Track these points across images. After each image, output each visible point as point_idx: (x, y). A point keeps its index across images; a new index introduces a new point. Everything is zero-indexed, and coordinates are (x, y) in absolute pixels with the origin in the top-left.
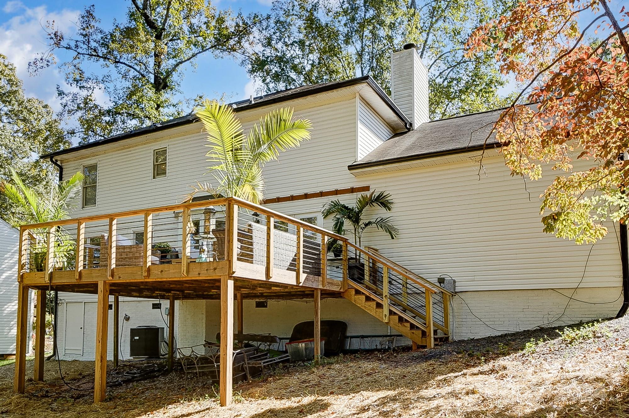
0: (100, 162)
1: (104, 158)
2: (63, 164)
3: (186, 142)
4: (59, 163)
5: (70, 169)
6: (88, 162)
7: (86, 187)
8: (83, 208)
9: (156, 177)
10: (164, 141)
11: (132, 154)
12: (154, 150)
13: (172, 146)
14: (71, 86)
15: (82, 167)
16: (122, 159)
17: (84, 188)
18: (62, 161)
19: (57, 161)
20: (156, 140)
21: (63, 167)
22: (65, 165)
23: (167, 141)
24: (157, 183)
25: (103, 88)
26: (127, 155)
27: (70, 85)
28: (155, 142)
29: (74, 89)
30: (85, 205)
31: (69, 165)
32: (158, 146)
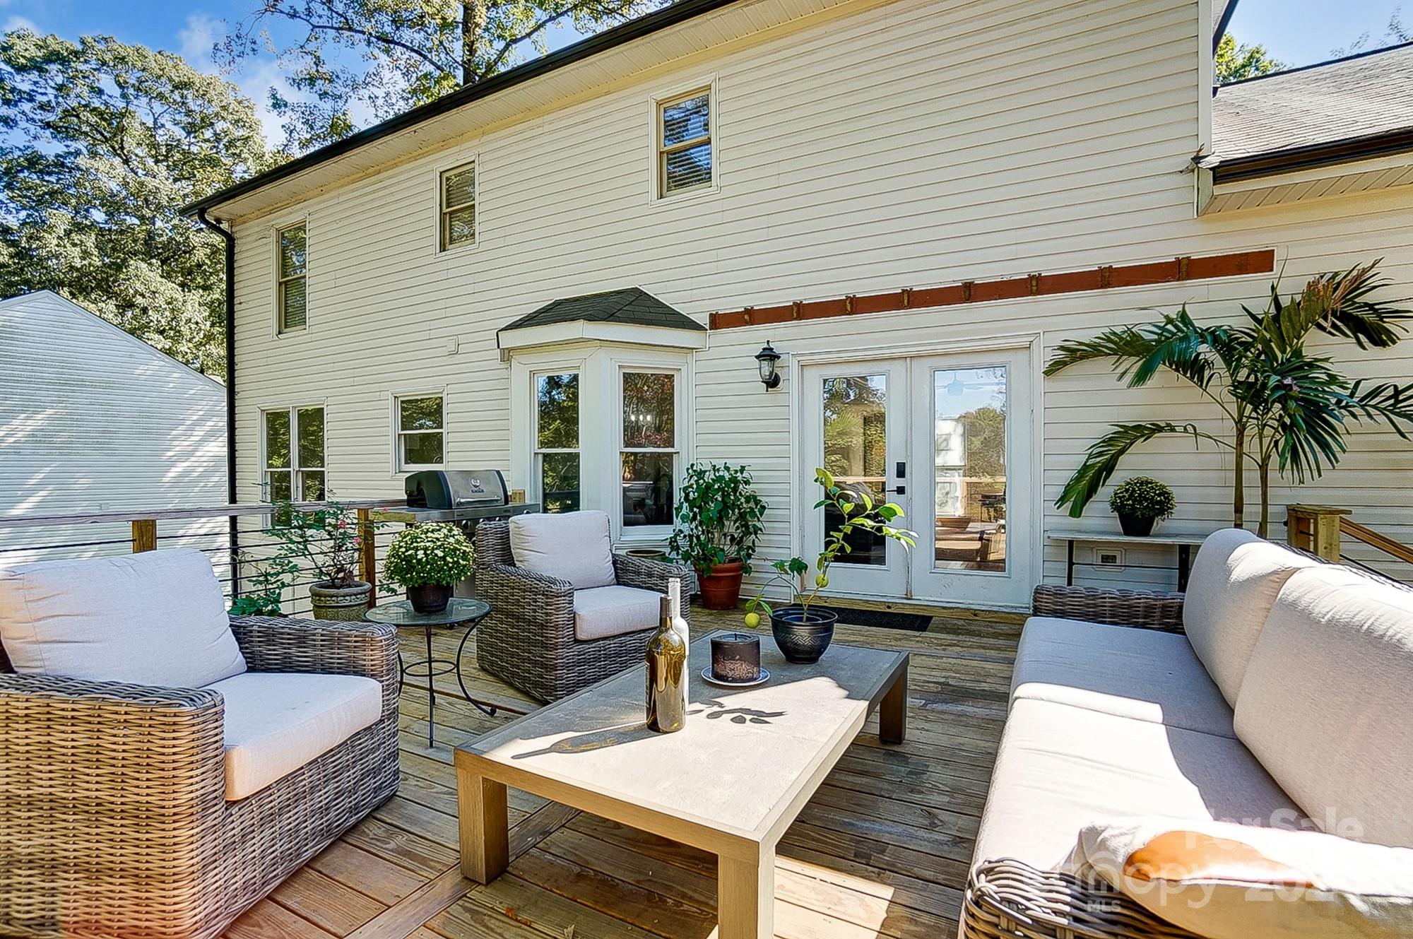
0: (311, 218)
1: (321, 206)
2: (234, 229)
3: (530, 139)
4: (224, 226)
5: (249, 239)
6: (285, 219)
7: (285, 283)
8: (280, 333)
9: (449, 247)
10: (469, 144)
11: (385, 188)
12: (441, 173)
13: (488, 157)
14: (300, 89)
15: (273, 233)
16: (362, 204)
17: (280, 284)
18: (232, 223)
19: (219, 221)
20: (445, 143)
21: (236, 236)
22: (239, 233)
23: (476, 142)
24: (451, 264)
25: (366, 97)
26: (374, 192)
27: (297, 88)
28: (442, 149)
29: (304, 96)
30: (286, 327)
31: (247, 229)
32: (449, 159)
